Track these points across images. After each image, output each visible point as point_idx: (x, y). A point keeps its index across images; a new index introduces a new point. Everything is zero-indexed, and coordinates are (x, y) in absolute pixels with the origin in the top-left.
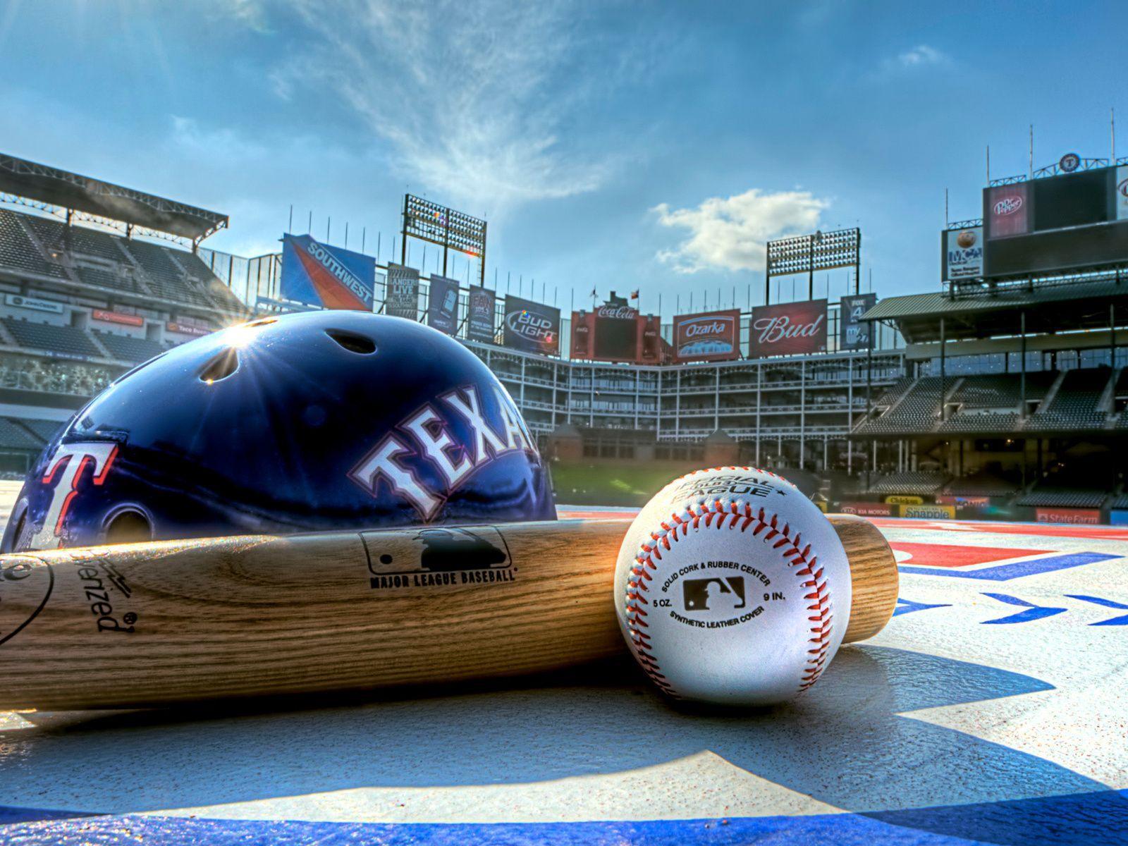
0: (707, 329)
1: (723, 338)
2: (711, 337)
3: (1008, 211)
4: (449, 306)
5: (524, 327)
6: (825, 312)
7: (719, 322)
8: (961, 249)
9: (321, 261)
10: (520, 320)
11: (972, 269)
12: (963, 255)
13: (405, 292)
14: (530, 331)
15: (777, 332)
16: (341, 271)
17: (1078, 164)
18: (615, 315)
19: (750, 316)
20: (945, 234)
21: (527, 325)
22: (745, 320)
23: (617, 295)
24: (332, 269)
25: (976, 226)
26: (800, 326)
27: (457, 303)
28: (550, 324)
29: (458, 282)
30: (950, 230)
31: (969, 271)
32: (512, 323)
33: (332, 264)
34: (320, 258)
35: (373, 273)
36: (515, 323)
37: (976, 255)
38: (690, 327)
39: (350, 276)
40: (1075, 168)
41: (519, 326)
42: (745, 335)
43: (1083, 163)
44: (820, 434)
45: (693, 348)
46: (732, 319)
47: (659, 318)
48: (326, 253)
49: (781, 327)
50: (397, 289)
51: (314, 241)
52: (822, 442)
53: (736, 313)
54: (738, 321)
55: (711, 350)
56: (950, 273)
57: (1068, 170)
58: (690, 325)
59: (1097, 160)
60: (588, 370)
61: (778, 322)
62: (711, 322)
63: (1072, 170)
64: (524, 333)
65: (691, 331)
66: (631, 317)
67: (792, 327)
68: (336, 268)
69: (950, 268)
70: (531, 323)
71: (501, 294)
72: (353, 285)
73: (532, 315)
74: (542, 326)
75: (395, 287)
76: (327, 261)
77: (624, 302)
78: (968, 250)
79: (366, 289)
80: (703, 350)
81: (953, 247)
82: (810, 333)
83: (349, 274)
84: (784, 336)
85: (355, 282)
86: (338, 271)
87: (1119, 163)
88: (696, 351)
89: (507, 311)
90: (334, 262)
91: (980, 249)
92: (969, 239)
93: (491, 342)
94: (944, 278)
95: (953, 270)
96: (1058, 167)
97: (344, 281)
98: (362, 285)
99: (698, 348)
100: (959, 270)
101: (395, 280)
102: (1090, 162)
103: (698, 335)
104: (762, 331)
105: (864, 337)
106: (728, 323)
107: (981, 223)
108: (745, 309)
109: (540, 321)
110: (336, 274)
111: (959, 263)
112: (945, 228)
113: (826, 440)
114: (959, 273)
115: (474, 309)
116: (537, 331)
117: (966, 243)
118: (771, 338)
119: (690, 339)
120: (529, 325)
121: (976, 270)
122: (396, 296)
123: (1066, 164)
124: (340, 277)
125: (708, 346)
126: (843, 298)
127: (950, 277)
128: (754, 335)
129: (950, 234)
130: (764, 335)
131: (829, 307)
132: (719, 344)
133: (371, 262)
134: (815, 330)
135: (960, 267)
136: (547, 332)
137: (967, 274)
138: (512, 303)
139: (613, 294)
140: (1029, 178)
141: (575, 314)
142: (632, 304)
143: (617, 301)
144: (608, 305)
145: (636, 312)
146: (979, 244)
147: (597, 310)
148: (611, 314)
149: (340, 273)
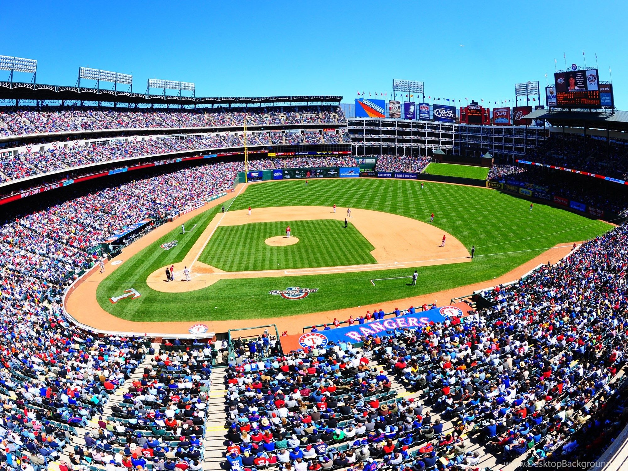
1: (506, 117)
2: (503, 117)
3: (561, 83)
4: (412, 110)
5: (441, 114)
6: (531, 110)
7: (505, 112)
9: (367, 104)
10: (439, 112)
12: (551, 97)
15: (519, 116)
17: (576, 68)
19: (512, 110)
20: (546, 88)
21: (443, 114)
22: (511, 112)
24: (370, 106)
27: (415, 109)
28: (452, 112)
29: (414, 102)
31: (554, 103)
35: (385, 104)
36: (437, 113)
37: (554, 97)
41: (439, 114)
42: (511, 117)
45: (498, 120)
47: (488, 109)
48: (368, 102)
51: (364, 99)
53: (508, 109)
54: (509, 111)
55: (502, 122)
57: (574, 70)
58: (497, 112)
59: (581, 67)
61: (520, 113)
62: (503, 111)
64: (441, 116)
65: (498, 114)
66: (479, 109)
67: (523, 115)
70: (444, 112)
71: (431, 104)
72: (377, 109)
73: (444, 110)
74: (449, 113)
76: (369, 104)
77: (476, 104)
78: (552, 95)
79: (383, 110)
81: (549, 94)
83: (376, 106)
84: (521, 118)
87: (586, 69)
89: (434, 109)
90: (371, 104)
91: (555, 95)
92: (552, 91)
93: (429, 120)
97: (375, 108)
98: (380, 108)
99: (500, 120)
102: (579, 68)
103: (500, 115)
104: (516, 116)
106: (507, 112)
107: (555, 86)
108: (511, 107)
109: (447, 111)
111: (550, 100)
115: (421, 110)
116: (447, 115)
117: (552, 93)
118: (518, 119)
119: (498, 117)
123: (573, 68)
125: (502, 120)
126: (535, 106)
127: (548, 105)
132: (505, 120)
133: (383, 101)
136: (451, 115)
138: (436, 107)
139: (473, 101)
140: (565, 71)
141: (461, 108)
142: (480, 104)
143: (474, 103)
144: (472, 105)
145: (481, 107)
146: (555, 94)
147: (468, 106)
148: (473, 108)
149: (373, 106)
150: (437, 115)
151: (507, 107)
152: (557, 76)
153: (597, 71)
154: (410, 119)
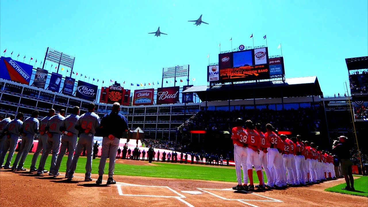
0: (144, 95)
1: (148, 97)
2: (145, 97)
3: (225, 61)
4: (57, 83)
5: (84, 91)
6: (179, 90)
7: (148, 92)
8: (213, 72)
9: (13, 66)
10: (82, 89)
11: (216, 78)
12: (213, 74)
13: (42, 77)
14: (86, 92)
15: (164, 96)
16: (20, 69)
17: (244, 48)
18: (116, 89)
19: (157, 91)
20: (208, 67)
21: (85, 91)
22: (156, 92)
23: (117, 82)
24: (16, 69)
25: (217, 65)
26: (171, 95)
27: (60, 82)
28: (94, 91)
29: (62, 75)
30: (209, 66)
31: (215, 79)
32: (79, 90)
33: (16, 67)
34: (12, 65)
35: (32, 71)
36: (81, 90)
37: (217, 74)
38: (139, 94)
39: (22, 71)
40: (243, 49)
41: (82, 91)
42: (155, 97)
43: (245, 48)
45: (139, 101)
46: (151, 91)
47: (130, 91)
48: (15, 63)
49: (166, 95)
50: (39, 76)
51: (12, 60)
53: (153, 90)
54: (153, 92)
55: (144, 102)
56: (210, 79)
57: (241, 50)
58: (139, 93)
59: (249, 47)
60: (104, 107)
62: (145, 92)
63: (242, 50)
64: (83, 93)
65: (139, 95)
66: (121, 90)
67: (169, 95)
68: (18, 68)
69: (209, 77)
70: (87, 90)
71: (77, 80)
72: (23, 74)
73: (87, 87)
74: (91, 91)
75: (38, 75)
76: (15, 66)
77: (119, 85)
78: (215, 72)
79: (28, 75)
80: (142, 101)
81: (210, 71)
82: (174, 97)
83: (22, 70)
84: (166, 98)
85: (24, 73)
86: (18, 69)
87: (255, 48)
88: (140, 102)
89: (78, 86)
90: (17, 66)
91: (218, 72)
92: (215, 69)
93: (71, 95)
94: (208, 81)
95: (210, 78)
96: (239, 49)
97: (20, 73)
98: (26, 74)
99: (141, 101)
100: (212, 78)
101: (39, 73)
102: (247, 48)
103: (141, 96)
104: (160, 96)
105: (190, 99)
106: (150, 93)
107: (218, 64)
108: (156, 88)
109: (90, 89)
110: (18, 70)
111: (212, 76)
112: (208, 65)
114: (212, 79)
115: (66, 84)
116: (88, 93)
117: (214, 70)
118: (163, 98)
119: (139, 98)
120: (86, 90)
121: (217, 78)
122: (38, 78)
123: (241, 48)
124: (19, 71)
125: (144, 100)
126: (184, 86)
127: (209, 80)
128: (158, 97)
129: (209, 67)
132: (147, 100)
133: (31, 67)
134: (176, 96)
135: (213, 77)
136: (92, 93)
137: (214, 79)
138: (81, 83)
139: (116, 82)
140: (231, 52)
141: (103, 88)
142: (122, 85)
143: (117, 84)
144: (114, 86)
145: (123, 88)
146: (217, 70)
147: (110, 87)
148: (114, 88)
149: (19, 70)
150: (80, 91)
151: (151, 88)
152: (221, 56)
153: (267, 48)
154: (53, 91)
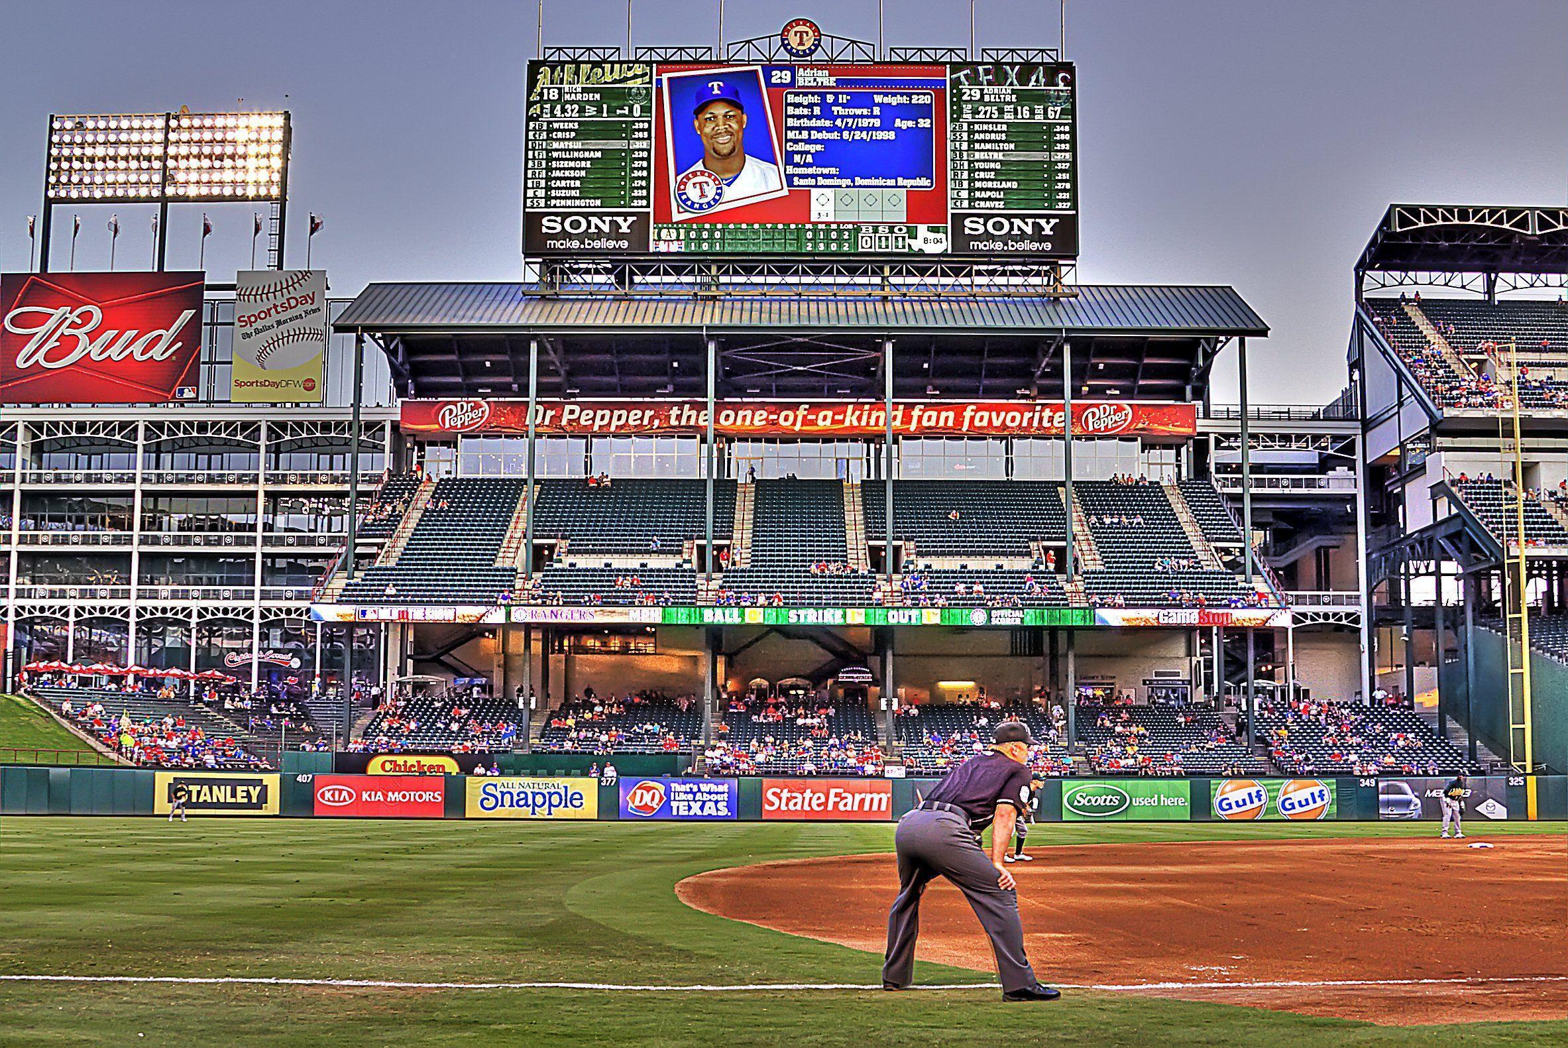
26: (130, 333)
44: (179, 604)
49: (79, 333)
52: (185, 624)
61: (73, 317)
63: (804, 54)
67: (109, 334)
84: (87, 356)
96: (777, 42)
113: (194, 620)
118: (51, 357)
130: (31, 347)
131: (207, 295)
134: (170, 346)
